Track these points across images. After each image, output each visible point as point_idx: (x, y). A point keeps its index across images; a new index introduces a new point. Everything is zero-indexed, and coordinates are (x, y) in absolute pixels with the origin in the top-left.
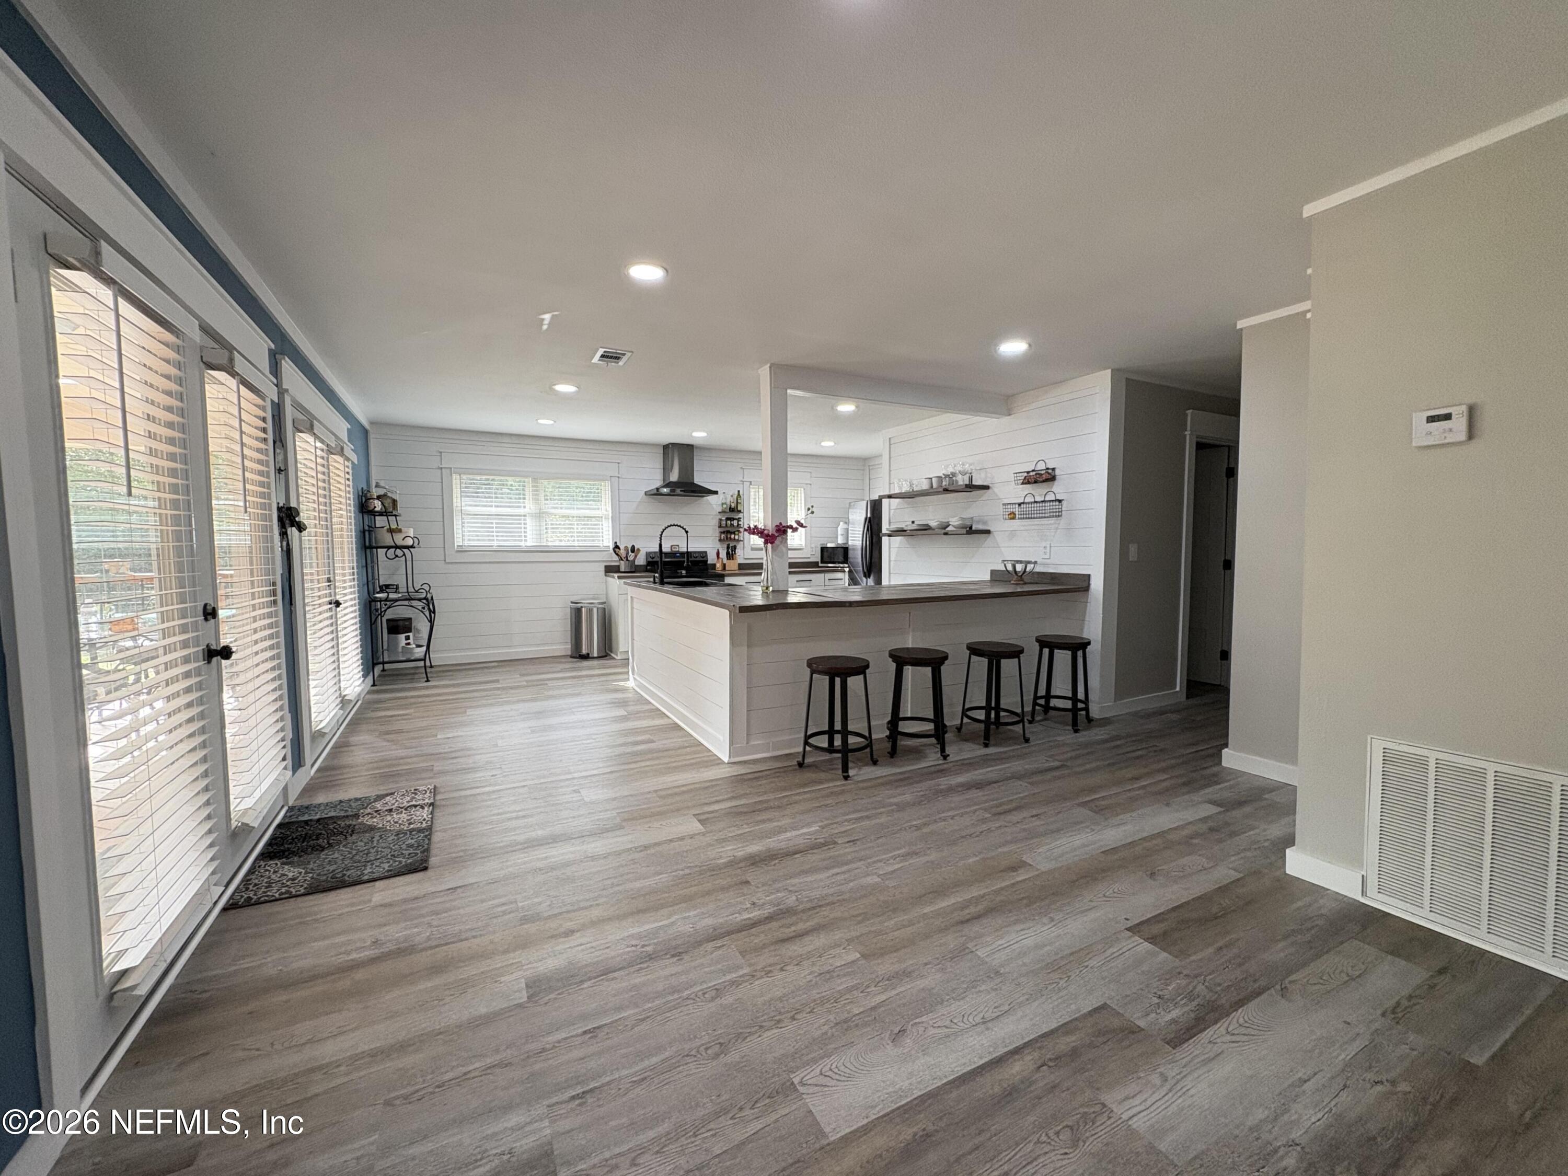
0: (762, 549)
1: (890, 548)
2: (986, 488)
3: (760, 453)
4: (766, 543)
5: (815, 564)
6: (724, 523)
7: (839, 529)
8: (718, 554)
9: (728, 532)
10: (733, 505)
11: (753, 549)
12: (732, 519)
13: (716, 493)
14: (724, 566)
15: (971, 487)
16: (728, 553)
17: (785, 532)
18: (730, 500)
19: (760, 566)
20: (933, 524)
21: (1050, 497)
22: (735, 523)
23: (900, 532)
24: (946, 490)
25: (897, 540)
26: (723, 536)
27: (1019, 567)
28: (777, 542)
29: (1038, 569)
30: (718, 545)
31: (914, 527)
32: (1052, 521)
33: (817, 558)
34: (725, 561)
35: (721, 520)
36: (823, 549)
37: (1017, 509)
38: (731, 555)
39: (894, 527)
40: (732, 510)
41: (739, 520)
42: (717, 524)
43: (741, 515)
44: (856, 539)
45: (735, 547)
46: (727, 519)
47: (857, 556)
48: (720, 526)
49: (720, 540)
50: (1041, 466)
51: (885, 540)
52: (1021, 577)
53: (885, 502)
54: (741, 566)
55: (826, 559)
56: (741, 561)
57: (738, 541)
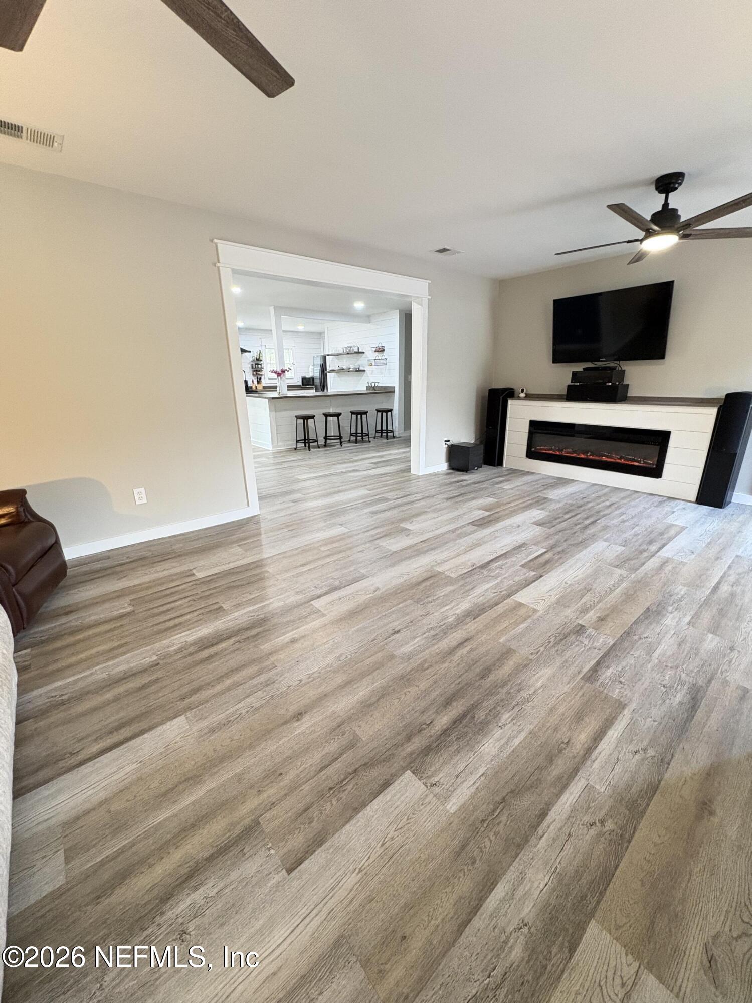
0: (275, 379)
1: (330, 377)
2: (363, 352)
3: (271, 331)
4: (278, 376)
5: (299, 386)
6: (254, 366)
7: (310, 369)
8: (253, 381)
9: (256, 371)
10: (258, 357)
11: (269, 379)
12: (258, 364)
13: (250, 352)
14: (256, 387)
15: (358, 353)
16: (257, 381)
17: (284, 372)
18: (256, 355)
19: (276, 387)
20: (344, 367)
21: (383, 357)
22: (260, 366)
23: (333, 371)
24: (348, 353)
25: (333, 374)
26: (254, 373)
27: (373, 385)
28: (282, 376)
29: (380, 385)
30: (253, 378)
31: (338, 368)
32: (384, 366)
33: (300, 383)
34: (256, 385)
35: (252, 365)
36: (304, 379)
37: (373, 362)
38: (259, 382)
39: (331, 368)
40: (258, 360)
41: (261, 364)
42: (251, 367)
43: (262, 362)
44: (317, 374)
45: (260, 378)
46: (256, 364)
47: (317, 382)
48: (252, 368)
49: (253, 375)
50: (380, 345)
51: (328, 374)
52: (374, 388)
53: (327, 357)
54: (264, 387)
55: (304, 383)
56: (264, 385)
57: (262, 375)
